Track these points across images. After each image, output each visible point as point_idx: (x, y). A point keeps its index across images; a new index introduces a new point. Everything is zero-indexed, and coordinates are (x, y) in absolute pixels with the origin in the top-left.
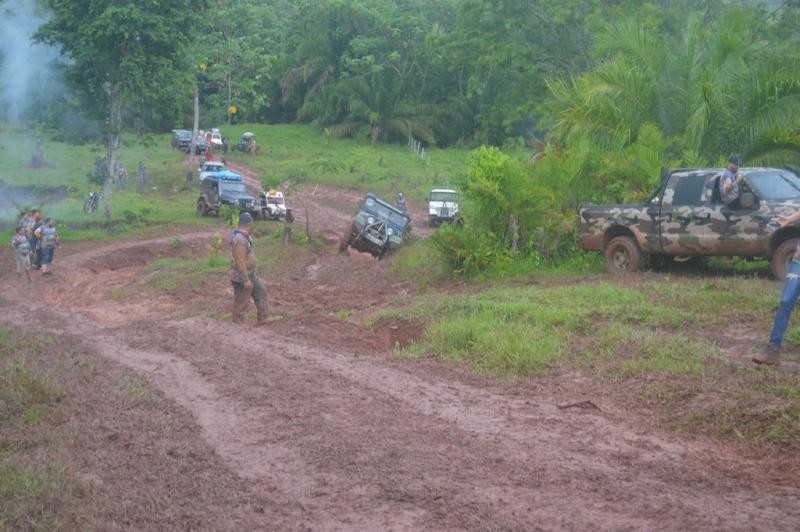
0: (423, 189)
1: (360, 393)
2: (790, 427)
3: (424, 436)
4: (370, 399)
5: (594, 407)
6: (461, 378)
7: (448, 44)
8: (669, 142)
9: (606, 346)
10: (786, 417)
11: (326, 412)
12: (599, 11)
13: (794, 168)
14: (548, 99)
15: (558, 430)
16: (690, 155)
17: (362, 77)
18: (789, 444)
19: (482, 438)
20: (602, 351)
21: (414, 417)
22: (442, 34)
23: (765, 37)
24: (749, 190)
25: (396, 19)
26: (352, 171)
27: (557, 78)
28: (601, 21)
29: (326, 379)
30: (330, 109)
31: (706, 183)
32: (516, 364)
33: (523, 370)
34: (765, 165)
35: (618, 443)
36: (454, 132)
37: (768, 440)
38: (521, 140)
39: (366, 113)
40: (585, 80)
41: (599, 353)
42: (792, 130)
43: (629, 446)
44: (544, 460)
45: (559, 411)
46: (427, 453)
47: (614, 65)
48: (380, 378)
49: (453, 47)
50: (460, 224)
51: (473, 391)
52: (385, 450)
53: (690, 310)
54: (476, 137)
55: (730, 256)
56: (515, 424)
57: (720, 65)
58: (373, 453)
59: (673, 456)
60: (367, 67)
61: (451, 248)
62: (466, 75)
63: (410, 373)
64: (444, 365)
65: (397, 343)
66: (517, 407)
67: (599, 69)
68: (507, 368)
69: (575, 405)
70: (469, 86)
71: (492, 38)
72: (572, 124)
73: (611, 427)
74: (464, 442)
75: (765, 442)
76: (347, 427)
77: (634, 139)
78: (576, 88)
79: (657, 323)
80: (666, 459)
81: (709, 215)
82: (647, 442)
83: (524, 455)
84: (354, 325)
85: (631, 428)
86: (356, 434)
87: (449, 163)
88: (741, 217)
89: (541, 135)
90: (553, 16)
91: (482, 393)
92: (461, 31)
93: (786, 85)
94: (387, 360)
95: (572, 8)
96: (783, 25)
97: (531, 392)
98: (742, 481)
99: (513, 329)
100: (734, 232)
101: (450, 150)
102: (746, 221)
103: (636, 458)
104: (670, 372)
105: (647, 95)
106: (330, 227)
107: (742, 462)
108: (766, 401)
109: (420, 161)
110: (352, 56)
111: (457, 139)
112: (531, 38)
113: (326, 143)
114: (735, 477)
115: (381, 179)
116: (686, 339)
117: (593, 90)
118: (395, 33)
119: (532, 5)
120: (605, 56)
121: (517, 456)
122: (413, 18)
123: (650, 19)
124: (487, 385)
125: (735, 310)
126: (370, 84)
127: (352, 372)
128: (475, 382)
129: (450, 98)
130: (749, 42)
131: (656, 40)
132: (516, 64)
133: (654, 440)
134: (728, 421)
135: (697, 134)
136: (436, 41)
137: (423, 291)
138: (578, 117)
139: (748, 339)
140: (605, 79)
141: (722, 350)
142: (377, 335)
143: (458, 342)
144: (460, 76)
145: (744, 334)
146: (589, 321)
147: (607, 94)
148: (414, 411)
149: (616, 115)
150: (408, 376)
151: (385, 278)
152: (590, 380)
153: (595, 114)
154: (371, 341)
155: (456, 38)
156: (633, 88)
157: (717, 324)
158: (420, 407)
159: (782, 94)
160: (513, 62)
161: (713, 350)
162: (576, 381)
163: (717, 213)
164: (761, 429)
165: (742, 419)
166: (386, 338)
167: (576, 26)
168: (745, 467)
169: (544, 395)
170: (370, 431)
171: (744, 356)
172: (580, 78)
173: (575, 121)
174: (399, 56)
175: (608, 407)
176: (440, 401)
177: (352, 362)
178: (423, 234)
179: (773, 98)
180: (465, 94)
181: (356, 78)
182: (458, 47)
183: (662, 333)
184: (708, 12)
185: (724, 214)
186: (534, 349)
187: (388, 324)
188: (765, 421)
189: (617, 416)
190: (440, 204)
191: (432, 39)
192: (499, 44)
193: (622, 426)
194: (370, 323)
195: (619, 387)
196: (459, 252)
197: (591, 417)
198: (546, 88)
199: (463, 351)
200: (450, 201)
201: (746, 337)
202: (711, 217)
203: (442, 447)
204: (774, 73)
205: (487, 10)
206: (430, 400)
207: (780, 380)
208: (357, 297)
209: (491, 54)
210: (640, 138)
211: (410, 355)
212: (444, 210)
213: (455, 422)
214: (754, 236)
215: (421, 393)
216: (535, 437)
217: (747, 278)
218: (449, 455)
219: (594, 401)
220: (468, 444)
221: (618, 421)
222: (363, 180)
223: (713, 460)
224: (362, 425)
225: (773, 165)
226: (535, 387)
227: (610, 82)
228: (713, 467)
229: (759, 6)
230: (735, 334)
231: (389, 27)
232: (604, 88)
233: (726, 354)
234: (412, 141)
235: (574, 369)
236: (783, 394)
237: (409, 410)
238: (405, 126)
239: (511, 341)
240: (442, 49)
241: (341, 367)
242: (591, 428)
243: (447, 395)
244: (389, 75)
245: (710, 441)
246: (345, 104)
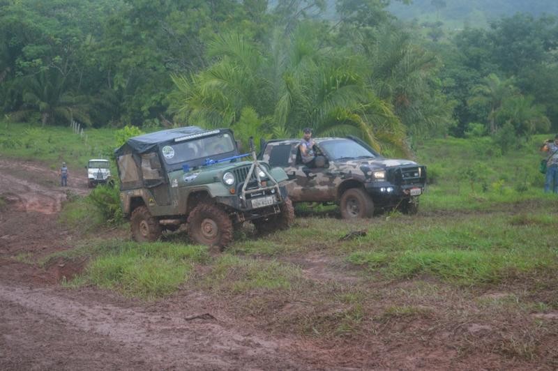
0: (82, 159)
1: (34, 318)
2: (351, 324)
3: (83, 347)
4: (42, 321)
5: (212, 317)
6: (113, 302)
7: (98, 50)
8: (263, 121)
9: (220, 272)
10: (348, 317)
11: (6, 333)
12: (209, 25)
13: (354, 137)
14: (174, 91)
15: (186, 336)
16: (278, 130)
17: (33, 75)
18: (351, 337)
19: (128, 346)
20: (217, 275)
21: (76, 333)
22: (94, 43)
23: (329, 45)
24: (321, 154)
25: (58, 32)
26: (27, 147)
27: (180, 75)
28: (211, 33)
29: (7, 308)
30: (9, 100)
31: (292, 149)
32: (154, 288)
33: (159, 293)
34: (331, 136)
35: (229, 343)
36: (106, 116)
37: (337, 334)
38: (157, 121)
39: (37, 103)
40: (201, 76)
41: (215, 278)
42: (349, 110)
43: (238, 346)
44: (175, 359)
45: (186, 322)
46: (86, 360)
47: (222, 64)
48: (49, 305)
49: (102, 52)
50: (111, 184)
51: (122, 311)
52: (53, 360)
53: (281, 242)
54: (121, 119)
55: (311, 202)
56: (153, 334)
57: (297, 65)
58: (44, 363)
59: (270, 350)
60: (37, 68)
61: (105, 203)
62: (113, 73)
63: (73, 299)
64: (99, 293)
65: (65, 277)
66: (154, 321)
67: (211, 68)
68: (148, 292)
69: (198, 317)
70: (115, 82)
71: (131, 46)
72: (193, 109)
73: (225, 332)
74: (114, 350)
75: (335, 336)
76: (24, 344)
77: (238, 118)
78: (194, 82)
79: (257, 254)
80: (264, 353)
81: (294, 172)
82: (250, 341)
83: (160, 357)
84: (30, 265)
85: (239, 331)
86: (31, 349)
87: (102, 139)
88: (318, 174)
89: (170, 118)
90: (176, 29)
91: (129, 312)
92: (108, 40)
93: (344, 79)
94: (56, 290)
95: (190, 24)
96: (341, 36)
97: (165, 309)
98: (319, 366)
99: (151, 262)
100: (312, 185)
101: (103, 129)
102: (320, 176)
103: (242, 354)
104: (267, 289)
105: (247, 87)
106: (11, 190)
107: (318, 351)
108: (334, 306)
109: (80, 138)
110: (25, 59)
111: (108, 121)
112: (160, 45)
113: (6, 126)
114: (314, 363)
115: (50, 152)
116: (278, 264)
117: (207, 83)
118: (58, 42)
119: (160, 21)
120: (215, 58)
121: (154, 358)
122: (71, 30)
123: (247, 31)
124: (132, 306)
125: (313, 242)
126: (39, 81)
127: (28, 301)
128: (124, 304)
129: (102, 90)
130: (318, 48)
131: (251, 47)
132: (149, 65)
133: (256, 339)
134: (309, 323)
135: (283, 114)
136: (89, 48)
137: (83, 236)
138: (195, 104)
139: (322, 262)
140: (215, 75)
141: (304, 271)
142: (48, 272)
143: (111, 274)
144: (109, 74)
145: (319, 259)
146: (207, 254)
147: (217, 87)
148: (76, 328)
149: (224, 102)
150: (72, 302)
151: (55, 228)
152: (209, 297)
153: (209, 101)
154: (44, 276)
155: (103, 45)
156: (236, 82)
157: (300, 252)
158: (82, 326)
159: (342, 85)
160: (148, 63)
161: (297, 272)
162: (199, 299)
163: (300, 171)
164: (331, 327)
165: (318, 321)
166: (56, 274)
167: (193, 37)
168: (321, 355)
169: (176, 311)
170: (42, 346)
171: (320, 275)
172: (197, 76)
173: (195, 106)
174: (61, 59)
175: (223, 317)
176: (96, 320)
177: (28, 293)
178: (84, 193)
179: (334, 88)
180: (112, 87)
181: (28, 76)
182: (105, 52)
183: (260, 260)
184: (288, 26)
185: (304, 172)
186: (167, 277)
187: (56, 263)
188: (334, 320)
189: (230, 323)
190: (96, 171)
191: (86, 46)
192: (136, 51)
193: (232, 330)
194: (42, 263)
195: (230, 301)
196: (111, 206)
197: (210, 325)
198: (173, 83)
199: (114, 280)
200: (103, 168)
201: (321, 260)
202: (296, 174)
203: (98, 355)
204: (336, 69)
205: (127, 25)
206: (89, 320)
207: (344, 291)
208: (33, 243)
209: (130, 57)
210: (242, 118)
211: (74, 286)
212: (100, 174)
213: (108, 335)
214: (326, 187)
215: (82, 315)
216: (168, 343)
217: (321, 217)
218: (103, 360)
219: (212, 313)
220: (117, 351)
221: (228, 327)
222: (36, 153)
223: (298, 351)
224: (35, 342)
225: (336, 136)
226: (168, 306)
227: (219, 78)
228: (299, 357)
229: (324, 22)
230: (313, 259)
231: (53, 37)
232: (215, 82)
233: (307, 274)
234: (74, 123)
235: (198, 290)
236: (347, 301)
237: (73, 328)
238: (69, 113)
239: (150, 271)
240: (94, 54)
241: (20, 298)
242: (210, 334)
243: (102, 315)
244: (54, 73)
245: (295, 338)
246: (20, 96)
